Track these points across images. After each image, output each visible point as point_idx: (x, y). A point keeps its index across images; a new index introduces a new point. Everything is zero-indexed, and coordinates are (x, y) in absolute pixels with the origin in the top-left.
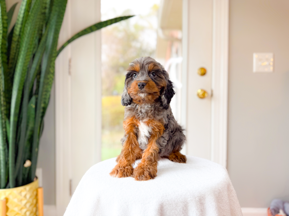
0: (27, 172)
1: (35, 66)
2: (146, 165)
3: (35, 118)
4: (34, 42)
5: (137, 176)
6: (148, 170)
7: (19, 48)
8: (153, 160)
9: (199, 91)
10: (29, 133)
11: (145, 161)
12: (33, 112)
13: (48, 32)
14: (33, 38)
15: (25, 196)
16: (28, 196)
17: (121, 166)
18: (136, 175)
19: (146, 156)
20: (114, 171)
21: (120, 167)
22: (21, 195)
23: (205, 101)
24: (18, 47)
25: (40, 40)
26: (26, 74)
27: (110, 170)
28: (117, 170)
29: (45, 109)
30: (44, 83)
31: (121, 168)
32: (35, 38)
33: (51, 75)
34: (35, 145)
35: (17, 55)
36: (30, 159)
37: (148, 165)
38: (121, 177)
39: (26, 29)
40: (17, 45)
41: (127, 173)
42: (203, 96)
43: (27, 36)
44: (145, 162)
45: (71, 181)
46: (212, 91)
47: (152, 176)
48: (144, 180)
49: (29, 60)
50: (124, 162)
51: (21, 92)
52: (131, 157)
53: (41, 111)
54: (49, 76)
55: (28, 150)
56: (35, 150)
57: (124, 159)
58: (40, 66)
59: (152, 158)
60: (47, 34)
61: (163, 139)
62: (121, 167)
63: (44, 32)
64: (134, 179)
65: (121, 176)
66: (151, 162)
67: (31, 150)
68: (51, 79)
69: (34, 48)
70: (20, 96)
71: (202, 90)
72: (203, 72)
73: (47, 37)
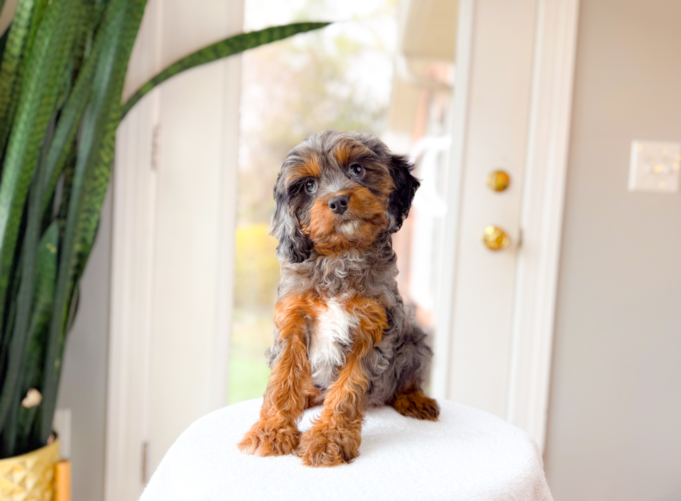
0: (30, 419)
1: (59, 142)
2: (334, 427)
3: (56, 280)
4: (60, 81)
5: (308, 455)
6: (338, 440)
7: (19, 93)
8: (353, 413)
9: (490, 231)
10: (37, 319)
11: (332, 415)
12: (50, 265)
13: (99, 53)
14: (57, 68)
15: (22, 483)
16: (30, 483)
17: (266, 428)
18: (306, 450)
19: (334, 402)
20: (249, 439)
21: (263, 430)
22: (12, 481)
23: (501, 258)
24: (17, 88)
25: (76, 74)
26: (35, 163)
27: (241, 437)
28: (258, 438)
29: (83, 258)
30: (83, 188)
31: (267, 433)
32: (61, 70)
33: (104, 170)
34: (53, 349)
35: (12, 110)
36: (39, 387)
37: (338, 427)
38: (267, 455)
39: (37, 42)
40: (15, 83)
41: (284, 445)
42: (498, 243)
43: (41, 62)
44: (332, 419)
45: (145, 446)
46: (521, 233)
47: (347, 456)
48: (326, 465)
49: (45, 126)
50: (273, 416)
51: (20, 213)
52: (292, 403)
53: (74, 261)
54: (97, 172)
55: (34, 364)
56: (52, 363)
57: (276, 409)
58: (75, 143)
59: (351, 407)
60: (97, 60)
61: (381, 355)
62: (266, 430)
63: (87, 53)
64: (300, 460)
65: (268, 452)
66: (347, 419)
67: (42, 364)
68: (102, 180)
69: (60, 94)
70: (17, 222)
71: (497, 229)
72: (503, 184)
73: (95, 67)
